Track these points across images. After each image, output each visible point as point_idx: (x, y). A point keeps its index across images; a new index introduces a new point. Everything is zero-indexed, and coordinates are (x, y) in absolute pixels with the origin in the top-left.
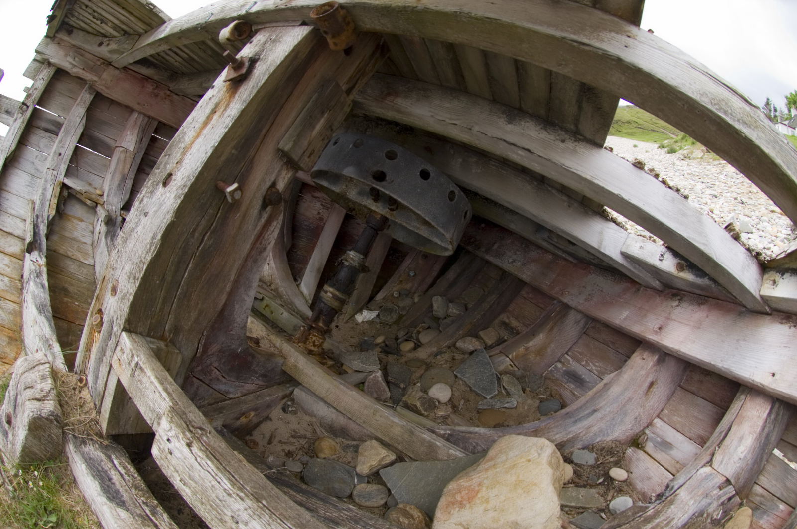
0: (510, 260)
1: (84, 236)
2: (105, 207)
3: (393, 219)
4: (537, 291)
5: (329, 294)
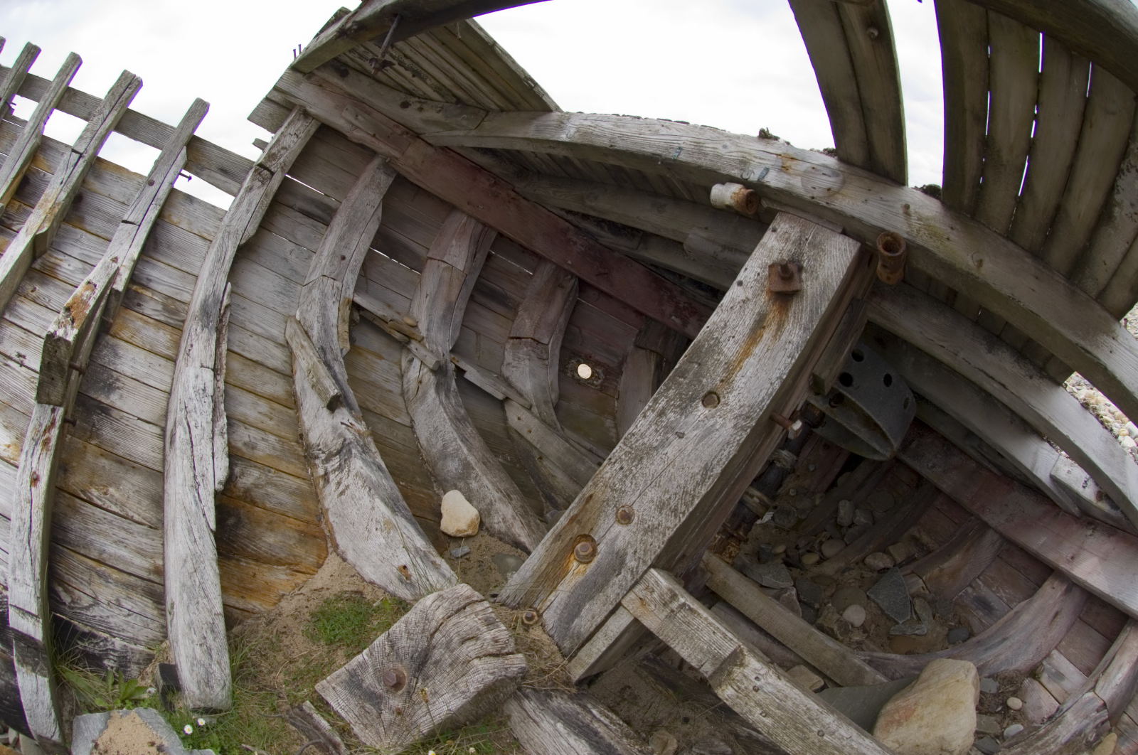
0: (930, 465)
1: (387, 381)
2: (427, 345)
3: (832, 416)
4: (953, 502)
5: (755, 499)
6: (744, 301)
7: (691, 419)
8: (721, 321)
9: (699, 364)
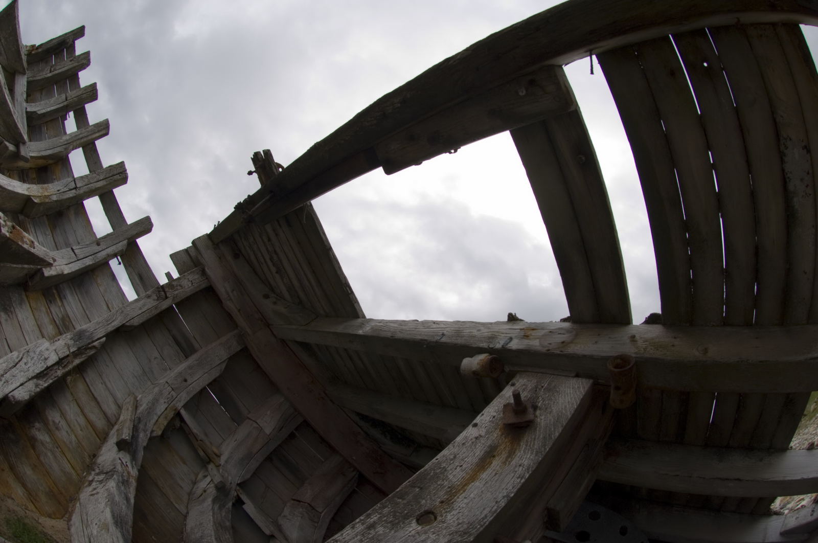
2: (221, 470)
6: (476, 438)
7: (401, 533)
8: (451, 454)
9: (421, 488)
